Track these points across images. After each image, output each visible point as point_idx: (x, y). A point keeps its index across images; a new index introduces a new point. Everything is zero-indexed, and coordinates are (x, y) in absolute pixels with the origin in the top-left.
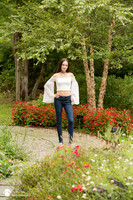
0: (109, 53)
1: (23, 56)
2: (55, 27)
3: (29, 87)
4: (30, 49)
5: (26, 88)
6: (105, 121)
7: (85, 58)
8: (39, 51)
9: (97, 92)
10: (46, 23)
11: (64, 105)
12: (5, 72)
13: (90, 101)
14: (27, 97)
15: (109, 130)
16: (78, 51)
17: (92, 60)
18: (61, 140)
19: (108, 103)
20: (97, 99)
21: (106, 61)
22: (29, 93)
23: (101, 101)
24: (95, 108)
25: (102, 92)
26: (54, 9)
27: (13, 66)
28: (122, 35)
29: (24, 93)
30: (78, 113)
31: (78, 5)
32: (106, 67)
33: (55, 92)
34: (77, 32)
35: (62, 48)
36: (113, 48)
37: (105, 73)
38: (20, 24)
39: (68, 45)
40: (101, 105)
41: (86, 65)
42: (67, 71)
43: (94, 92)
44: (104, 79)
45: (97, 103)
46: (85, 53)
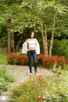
0: (54, 29)
1: (12, 30)
2: (27, 16)
3: (15, 45)
4: (15, 27)
5: (13, 46)
6: (53, 62)
7: (42, 31)
8: (20, 28)
9: (49, 47)
10: (23, 14)
11: (32, 55)
12: (2, 38)
13: (45, 52)
14: (14, 50)
15: (55, 66)
16: (39, 28)
17: (46, 32)
18: (31, 72)
19: (54, 53)
20: (49, 51)
21: (53, 32)
22: (15, 48)
23: (50, 52)
24: (48, 55)
25: (51, 47)
26: (27, 7)
27: (7, 35)
28: (61, 19)
29: (12, 48)
30: (39, 58)
31: (39, 5)
32: (53, 35)
33: (28, 48)
34: (38, 18)
35: (31, 26)
36: (56, 26)
37: (52, 38)
38: (10, 15)
39: (34, 25)
40: (50, 54)
41: (43, 34)
42: (34, 38)
43: (47, 47)
44: (52, 41)
45: (49, 53)
46: (43, 29)
